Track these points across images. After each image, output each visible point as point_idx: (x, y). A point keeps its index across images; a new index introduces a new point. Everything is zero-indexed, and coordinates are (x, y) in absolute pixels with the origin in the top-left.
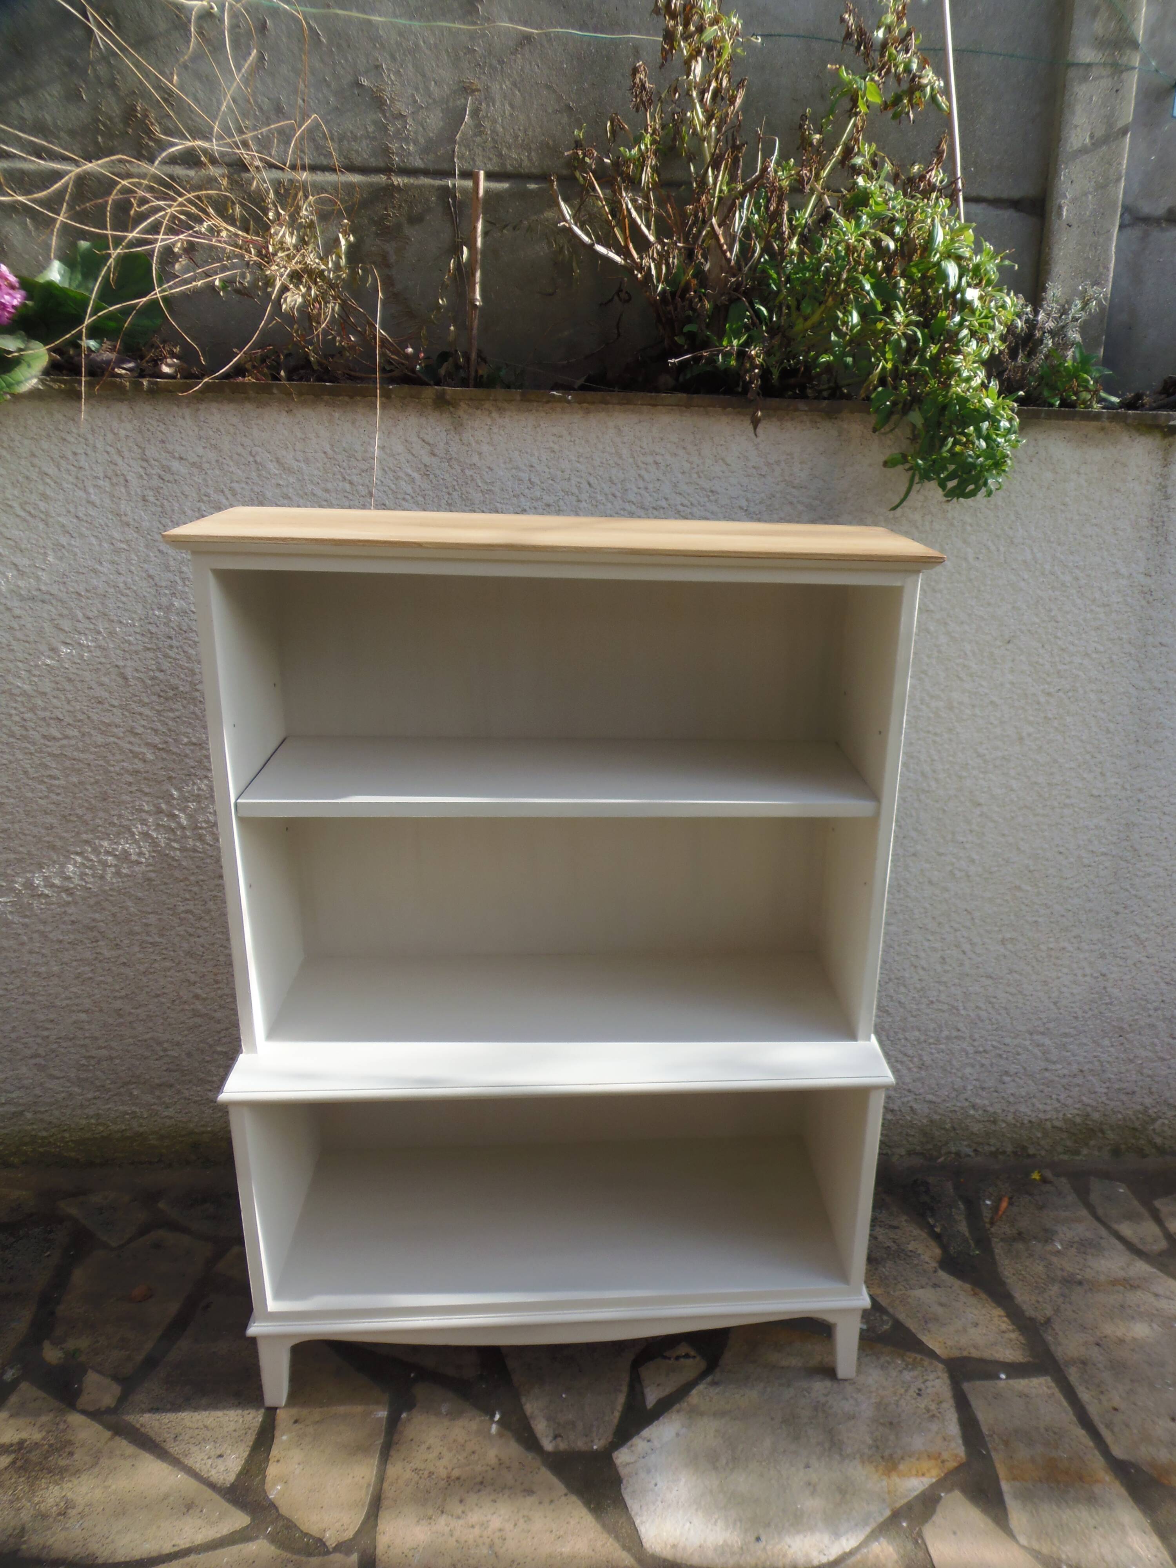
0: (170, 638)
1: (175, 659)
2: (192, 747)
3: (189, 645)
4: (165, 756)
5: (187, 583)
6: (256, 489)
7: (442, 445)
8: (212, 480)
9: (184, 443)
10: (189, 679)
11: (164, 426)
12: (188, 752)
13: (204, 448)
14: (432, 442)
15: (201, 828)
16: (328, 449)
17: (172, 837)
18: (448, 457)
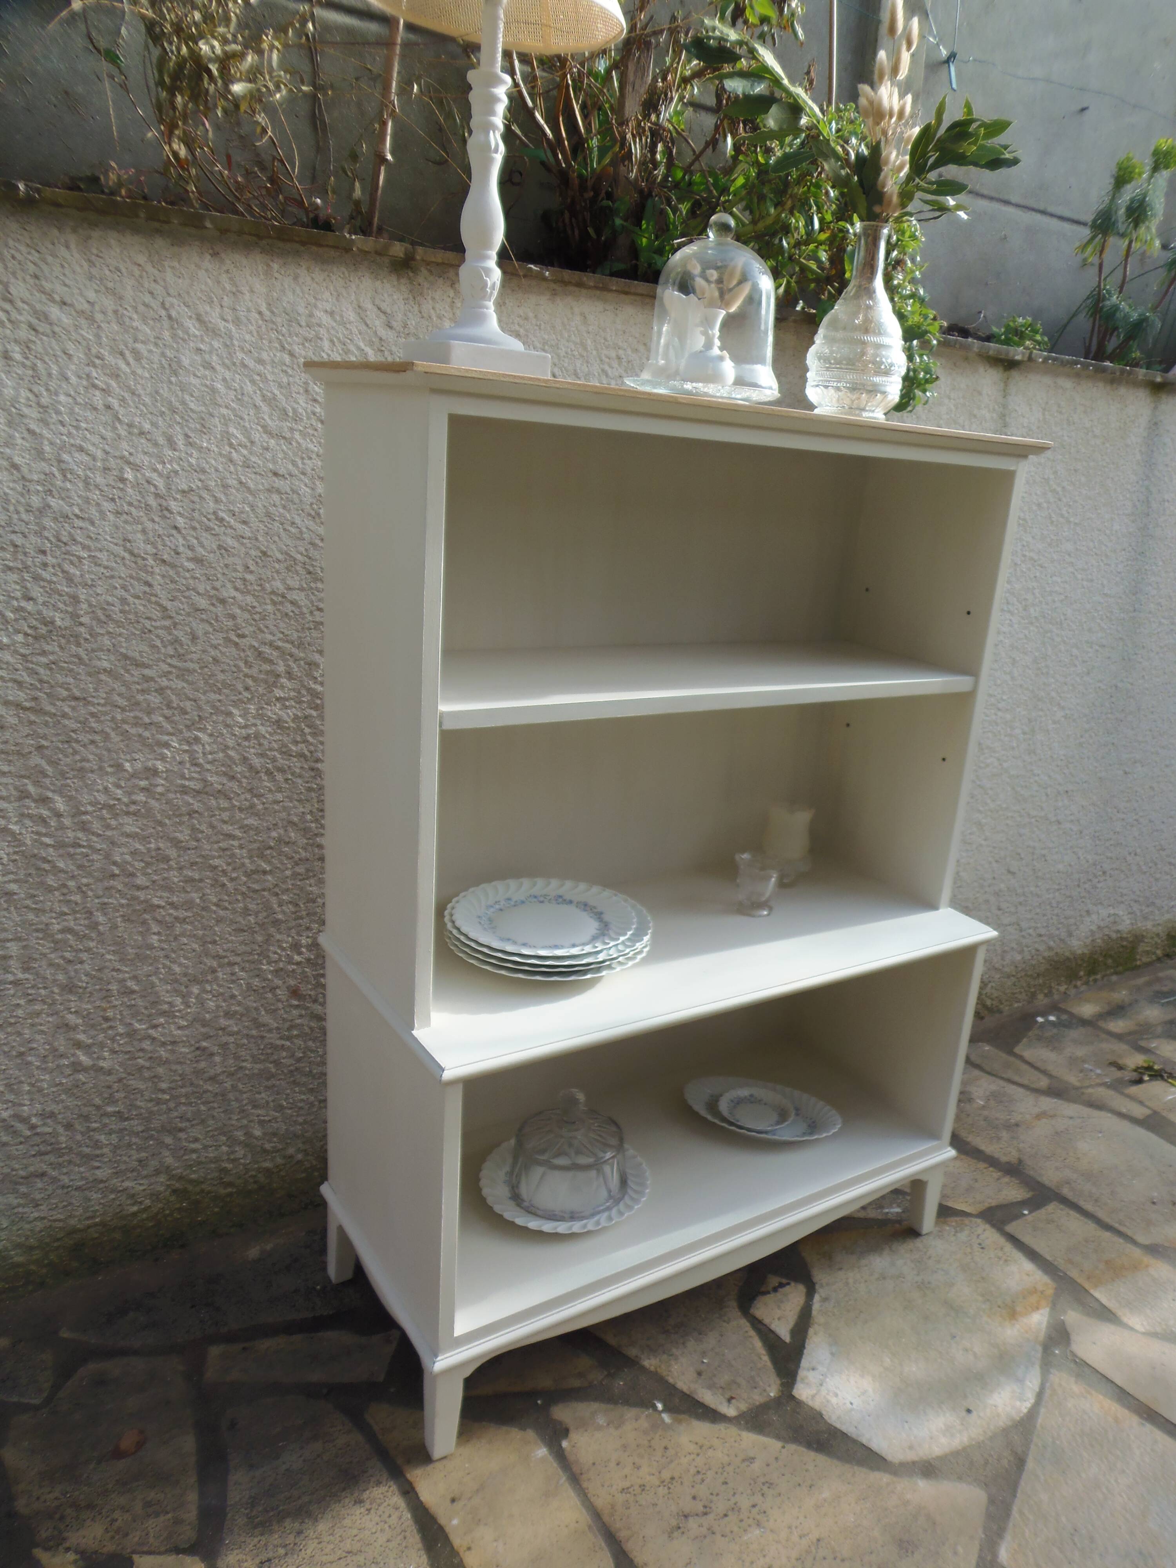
0: (44, 552)
1: (50, 582)
2: (73, 703)
3: (72, 563)
4: (33, 718)
5: (69, 476)
6: (168, 353)
7: (400, 316)
8: (107, 337)
9: (67, 281)
10: (70, 609)
11: (37, 255)
12: (67, 710)
13: (96, 291)
14: (389, 311)
15: (86, 813)
16: (264, 308)
17: (44, 830)
18: (406, 331)
